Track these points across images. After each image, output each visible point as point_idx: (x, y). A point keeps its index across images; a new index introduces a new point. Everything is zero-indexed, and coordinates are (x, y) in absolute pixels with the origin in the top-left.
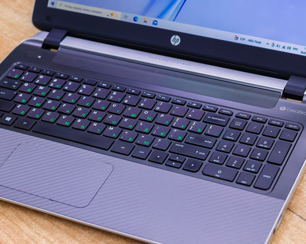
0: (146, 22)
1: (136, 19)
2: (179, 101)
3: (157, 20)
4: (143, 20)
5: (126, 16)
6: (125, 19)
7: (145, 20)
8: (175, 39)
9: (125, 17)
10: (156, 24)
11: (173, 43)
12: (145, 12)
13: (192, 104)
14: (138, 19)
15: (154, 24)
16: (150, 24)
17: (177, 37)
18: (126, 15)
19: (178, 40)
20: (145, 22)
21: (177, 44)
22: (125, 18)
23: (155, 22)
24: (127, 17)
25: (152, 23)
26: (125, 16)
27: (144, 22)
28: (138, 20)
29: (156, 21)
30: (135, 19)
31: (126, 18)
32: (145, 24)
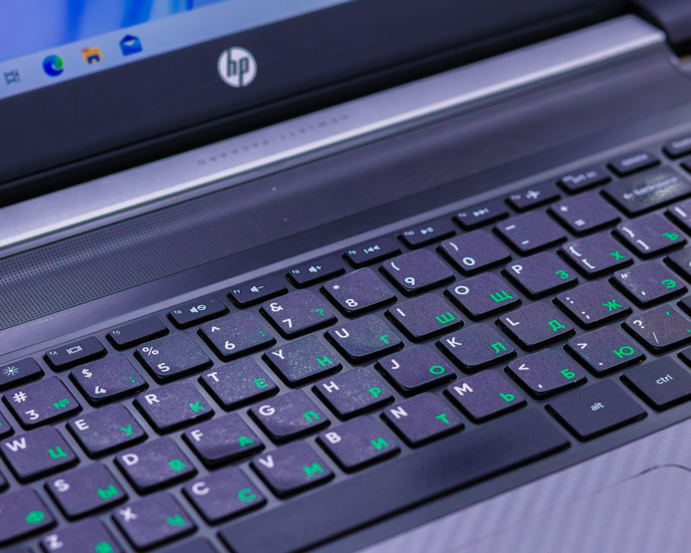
0: (97, 57)
1: (54, 67)
2: (482, 212)
3: (132, 31)
4: (84, 57)
5: (11, 73)
6: (12, 84)
7: (91, 53)
8: (232, 66)
9: (10, 78)
10: (137, 49)
11: (233, 81)
12: (72, 27)
13: (524, 197)
14: (61, 64)
15: (127, 51)
16: (112, 58)
17: (238, 54)
18: (8, 70)
19: (244, 63)
20: (94, 61)
21: (248, 77)
22: (9, 82)
23: (130, 43)
24: (17, 74)
25: (119, 51)
26: (7, 75)
27: (90, 59)
28: (65, 65)
29: (128, 38)
30: (50, 68)
31: (14, 80)
32: (96, 67)
